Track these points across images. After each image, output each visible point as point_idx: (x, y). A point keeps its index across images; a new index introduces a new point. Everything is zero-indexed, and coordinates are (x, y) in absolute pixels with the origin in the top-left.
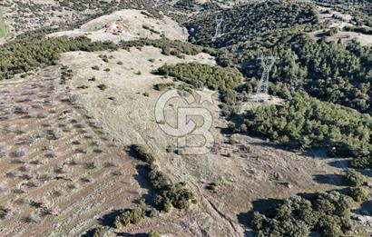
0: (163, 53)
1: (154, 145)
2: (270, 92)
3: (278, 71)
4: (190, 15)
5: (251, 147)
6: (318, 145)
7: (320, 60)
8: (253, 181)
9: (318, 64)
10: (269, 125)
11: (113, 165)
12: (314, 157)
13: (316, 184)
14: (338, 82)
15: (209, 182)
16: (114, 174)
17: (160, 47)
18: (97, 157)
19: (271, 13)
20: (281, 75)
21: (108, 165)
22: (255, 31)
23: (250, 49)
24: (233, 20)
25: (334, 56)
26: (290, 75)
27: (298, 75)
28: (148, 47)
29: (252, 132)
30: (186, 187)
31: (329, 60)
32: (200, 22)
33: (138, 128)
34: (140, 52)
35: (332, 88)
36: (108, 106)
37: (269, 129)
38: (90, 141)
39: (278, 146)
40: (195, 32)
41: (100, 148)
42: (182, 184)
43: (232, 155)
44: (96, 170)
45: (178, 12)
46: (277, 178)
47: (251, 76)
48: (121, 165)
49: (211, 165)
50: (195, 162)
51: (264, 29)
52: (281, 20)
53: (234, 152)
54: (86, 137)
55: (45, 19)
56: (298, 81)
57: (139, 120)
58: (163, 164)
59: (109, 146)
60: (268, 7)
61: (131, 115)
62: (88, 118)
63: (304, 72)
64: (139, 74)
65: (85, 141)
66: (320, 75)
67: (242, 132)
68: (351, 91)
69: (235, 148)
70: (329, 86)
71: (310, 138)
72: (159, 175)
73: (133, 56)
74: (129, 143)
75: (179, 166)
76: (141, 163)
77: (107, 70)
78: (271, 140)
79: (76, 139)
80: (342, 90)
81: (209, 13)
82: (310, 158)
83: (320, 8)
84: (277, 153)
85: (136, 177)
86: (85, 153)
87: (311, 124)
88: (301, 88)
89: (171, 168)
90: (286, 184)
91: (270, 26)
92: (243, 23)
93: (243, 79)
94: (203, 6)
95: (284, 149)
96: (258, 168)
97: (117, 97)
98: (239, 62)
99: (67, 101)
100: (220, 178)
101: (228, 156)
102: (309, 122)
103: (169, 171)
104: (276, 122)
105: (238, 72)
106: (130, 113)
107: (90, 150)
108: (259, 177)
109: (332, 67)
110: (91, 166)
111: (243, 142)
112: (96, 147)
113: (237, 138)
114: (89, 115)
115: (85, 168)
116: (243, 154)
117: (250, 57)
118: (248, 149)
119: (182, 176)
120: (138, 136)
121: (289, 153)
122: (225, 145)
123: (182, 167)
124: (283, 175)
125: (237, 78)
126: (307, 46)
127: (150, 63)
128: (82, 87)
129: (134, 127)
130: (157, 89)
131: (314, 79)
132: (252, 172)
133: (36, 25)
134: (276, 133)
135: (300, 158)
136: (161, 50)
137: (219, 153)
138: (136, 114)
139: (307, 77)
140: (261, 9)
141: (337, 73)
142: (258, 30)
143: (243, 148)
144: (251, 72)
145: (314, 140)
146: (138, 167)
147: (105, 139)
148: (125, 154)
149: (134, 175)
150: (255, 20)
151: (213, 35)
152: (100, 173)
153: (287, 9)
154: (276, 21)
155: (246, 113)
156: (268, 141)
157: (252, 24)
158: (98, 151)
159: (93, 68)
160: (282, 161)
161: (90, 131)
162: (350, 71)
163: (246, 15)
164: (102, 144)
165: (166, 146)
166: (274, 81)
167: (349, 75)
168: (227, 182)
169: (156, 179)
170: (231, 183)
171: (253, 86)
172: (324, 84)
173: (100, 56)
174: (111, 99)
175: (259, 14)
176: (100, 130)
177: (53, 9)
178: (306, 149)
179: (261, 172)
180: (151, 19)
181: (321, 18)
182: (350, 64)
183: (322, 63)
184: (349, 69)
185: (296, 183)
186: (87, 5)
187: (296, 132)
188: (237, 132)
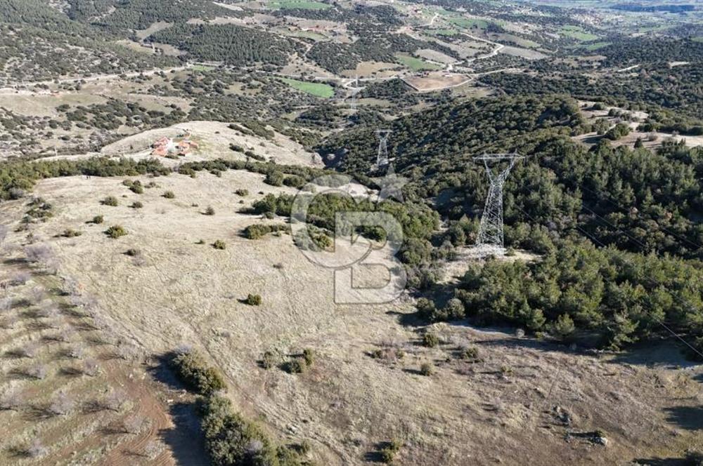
0: (267, 182)
1: (227, 352)
2: (507, 243)
3: (518, 203)
4: (326, 134)
5: (481, 350)
6: (655, 335)
7: (606, 175)
8: (497, 431)
9: (604, 183)
10: (519, 297)
11: (106, 408)
12: (650, 364)
13: (680, 432)
14: (655, 216)
15: (376, 440)
16: (107, 431)
17: (261, 172)
18: (65, 389)
19: (486, 117)
20: (526, 209)
21: (94, 407)
22: (456, 147)
23: (451, 171)
24: (411, 134)
25: (636, 167)
26: (546, 209)
27: (564, 207)
28: (235, 172)
29: (478, 315)
30: (310, 455)
31: (626, 176)
32: (346, 142)
33: (187, 313)
34: (218, 179)
35: (644, 227)
36: (120, 267)
37: (519, 305)
38: (54, 348)
39: (547, 346)
40: (337, 159)
41: (78, 363)
42: (299, 448)
43: (433, 369)
44: (54, 424)
45: (303, 129)
46: (564, 420)
47: (458, 217)
48: (128, 405)
49: (378, 395)
50: (335, 389)
51: (473, 142)
52: (507, 126)
53: (438, 363)
54: (46, 339)
55: (33, 143)
56: (565, 219)
57: (195, 297)
58: (246, 397)
59: (105, 357)
60: (477, 109)
61: (174, 287)
62: (64, 294)
63: (575, 201)
64: (210, 212)
65: (41, 349)
66: (611, 205)
67: (452, 319)
68: (688, 233)
69: (439, 353)
70: (636, 224)
71: (633, 318)
72: (230, 424)
73: (200, 185)
74: (159, 347)
75: (290, 401)
76: (185, 396)
77: (136, 206)
78: (530, 332)
79: (18, 344)
80: (668, 231)
81: (362, 129)
82: (642, 368)
83: (581, 103)
84: (549, 360)
85: (167, 436)
86: (35, 377)
87: (622, 290)
88: (574, 232)
89: (270, 408)
90: (595, 437)
91: (488, 137)
92: (431, 138)
93: (441, 224)
94: (352, 118)
95: (566, 352)
96: (507, 398)
97: (147, 251)
98: (430, 194)
99: (20, 261)
100: (406, 429)
101: (424, 372)
102: (614, 287)
103: (263, 416)
104: (535, 290)
105: (430, 210)
106: (173, 281)
107: (50, 371)
108: (515, 421)
109: (637, 187)
110: (42, 412)
111: (458, 340)
112: (66, 363)
113: (443, 332)
114: (66, 288)
115: (26, 418)
116: (464, 366)
117: (451, 185)
118: (473, 355)
119: (298, 428)
120: (187, 331)
121: (582, 360)
122: (412, 348)
123: (300, 403)
124: (580, 412)
125: (429, 219)
126: (573, 157)
127: (239, 198)
128: (67, 235)
129: (179, 312)
130: (247, 237)
131: (601, 214)
132: (493, 409)
133: (12, 153)
134: (538, 313)
135: (613, 368)
136: (264, 176)
137: (399, 366)
138: (187, 282)
139: (584, 211)
140: (465, 113)
141: (650, 197)
142: (461, 145)
143: (459, 353)
144: (458, 210)
145: (644, 324)
146: (177, 409)
147: (95, 342)
148: (144, 375)
149: (161, 432)
150: (455, 131)
151: (374, 161)
152: (66, 430)
153: (516, 108)
154: (498, 128)
155: (455, 281)
156: (521, 334)
157: (449, 137)
158: (72, 373)
159: (103, 203)
160: (570, 378)
161: (59, 324)
162: (677, 193)
163: (435, 126)
164: (85, 354)
165: (258, 353)
166: (509, 221)
167: (678, 200)
168: (427, 439)
169: (222, 436)
170: (436, 441)
171: (467, 231)
172: (625, 221)
173: (124, 183)
174: (129, 253)
175: (461, 121)
176: (86, 320)
177: (53, 124)
178: (625, 345)
179: (517, 408)
180: (248, 137)
181: (588, 118)
182: (675, 180)
183: (611, 180)
184: (674, 189)
185: (623, 434)
186: (123, 119)
187: (590, 308)
188: (439, 319)
